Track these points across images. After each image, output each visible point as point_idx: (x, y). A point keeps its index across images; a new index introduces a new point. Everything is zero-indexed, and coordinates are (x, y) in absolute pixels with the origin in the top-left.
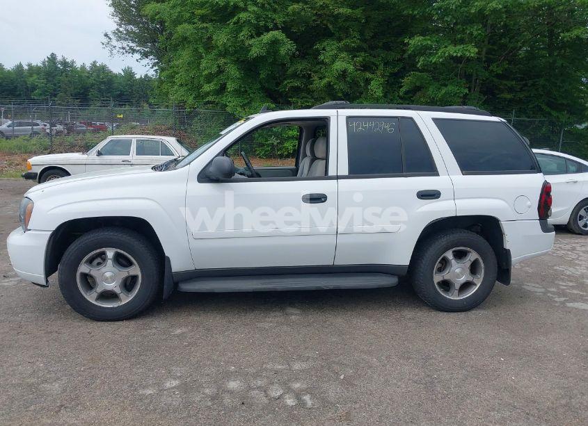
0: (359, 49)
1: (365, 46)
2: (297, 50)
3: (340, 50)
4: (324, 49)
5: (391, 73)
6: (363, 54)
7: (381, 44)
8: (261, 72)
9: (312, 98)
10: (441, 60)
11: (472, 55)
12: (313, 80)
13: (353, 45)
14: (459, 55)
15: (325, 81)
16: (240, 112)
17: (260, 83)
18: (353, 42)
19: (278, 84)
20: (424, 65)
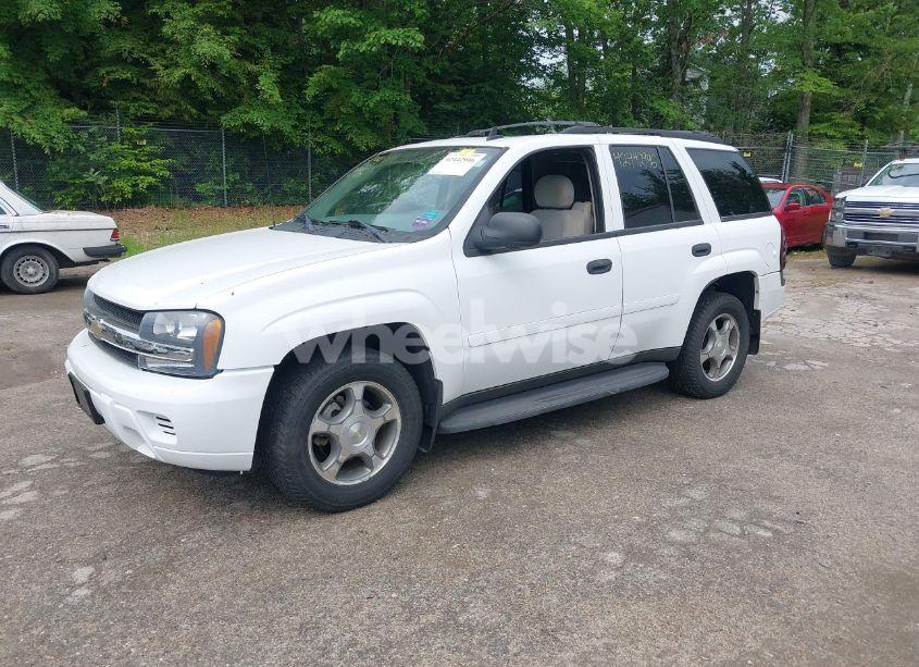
0: (232, 21)
1: (239, 17)
2: (123, 12)
3: (201, 20)
4: (168, 15)
5: (283, 65)
6: (237, 29)
7: (259, 15)
8: (49, 49)
9: (153, 101)
10: (374, 49)
11: (419, 45)
12: (155, 70)
13: (221, 12)
14: (400, 43)
15: (178, 74)
16: (20, 125)
17: (47, 71)
18: (220, 8)
19: (80, 74)
20: (347, 55)
